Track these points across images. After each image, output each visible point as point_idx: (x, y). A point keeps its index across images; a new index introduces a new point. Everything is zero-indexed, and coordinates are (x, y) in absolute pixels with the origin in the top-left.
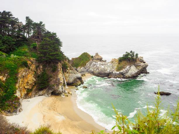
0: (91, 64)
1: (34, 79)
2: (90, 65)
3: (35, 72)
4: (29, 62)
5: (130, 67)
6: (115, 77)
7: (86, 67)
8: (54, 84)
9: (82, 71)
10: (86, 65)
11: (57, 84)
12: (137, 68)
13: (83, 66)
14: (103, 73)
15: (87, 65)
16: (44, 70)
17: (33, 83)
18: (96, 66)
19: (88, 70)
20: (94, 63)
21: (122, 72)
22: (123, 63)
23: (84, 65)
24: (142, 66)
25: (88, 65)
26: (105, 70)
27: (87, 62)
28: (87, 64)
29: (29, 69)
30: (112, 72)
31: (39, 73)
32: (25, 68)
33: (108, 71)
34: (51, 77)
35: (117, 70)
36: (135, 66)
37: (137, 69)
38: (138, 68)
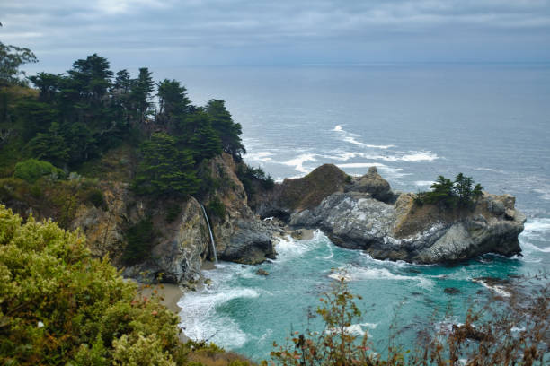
0: (336, 202)
1: (117, 235)
2: (333, 206)
3: (124, 217)
4: (107, 194)
5: (447, 227)
6: (381, 256)
7: (317, 210)
8: (162, 255)
9: (301, 221)
10: (318, 204)
11: (169, 255)
12: (470, 235)
13: (309, 208)
14: (355, 235)
15: (322, 205)
16: (150, 216)
17: (114, 244)
18: (349, 210)
19: (321, 221)
20: (347, 200)
21: (409, 243)
22: (423, 212)
23: (313, 204)
24: (490, 231)
25: (327, 206)
26: (364, 229)
27: (325, 197)
28: (323, 202)
29: (106, 210)
30: (382, 239)
31: (135, 222)
32: (94, 208)
33: (373, 232)
34: (160, 235)
35: (398, 235)
36: (466, 228)
37: (470, 239)
38: (474, 235)
